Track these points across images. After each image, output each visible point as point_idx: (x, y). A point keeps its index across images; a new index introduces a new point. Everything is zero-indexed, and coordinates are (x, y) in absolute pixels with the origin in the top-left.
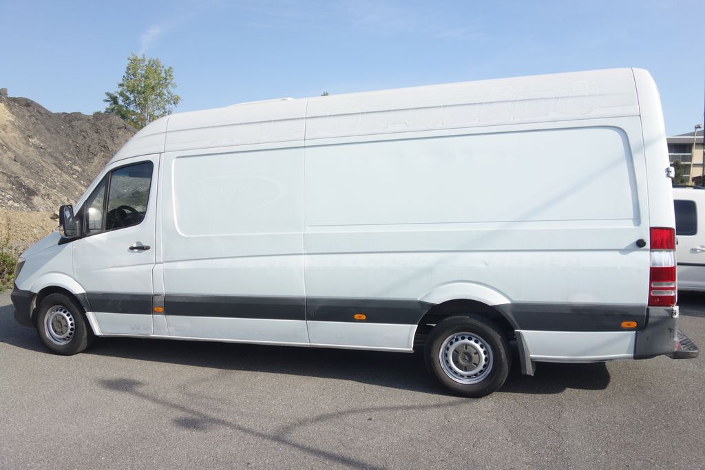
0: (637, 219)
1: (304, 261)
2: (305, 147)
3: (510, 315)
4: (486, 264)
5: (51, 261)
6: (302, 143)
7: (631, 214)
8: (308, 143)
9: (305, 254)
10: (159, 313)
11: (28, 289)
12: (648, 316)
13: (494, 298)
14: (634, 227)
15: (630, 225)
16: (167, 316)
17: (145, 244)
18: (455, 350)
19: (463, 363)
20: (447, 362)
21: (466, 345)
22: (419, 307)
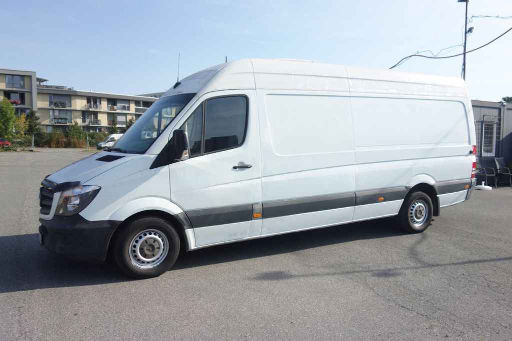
0: (470, 143)
1: (355, 168)
2: (350, 97)
3: (437, 188)
5: (140, 187)
6: (348, 94)
7: (467, 140)
8: (352, 94)
9: (355, 164)
10: (257, 218)
11: (107, 218)
12: (472, 182)
14: (468, 145)
16: (264, 220)
17: (247, 163)
18: (416, 210)
19: (419, 216)
20: (412, 217)
21: (420, 206)
22: (405, 189)
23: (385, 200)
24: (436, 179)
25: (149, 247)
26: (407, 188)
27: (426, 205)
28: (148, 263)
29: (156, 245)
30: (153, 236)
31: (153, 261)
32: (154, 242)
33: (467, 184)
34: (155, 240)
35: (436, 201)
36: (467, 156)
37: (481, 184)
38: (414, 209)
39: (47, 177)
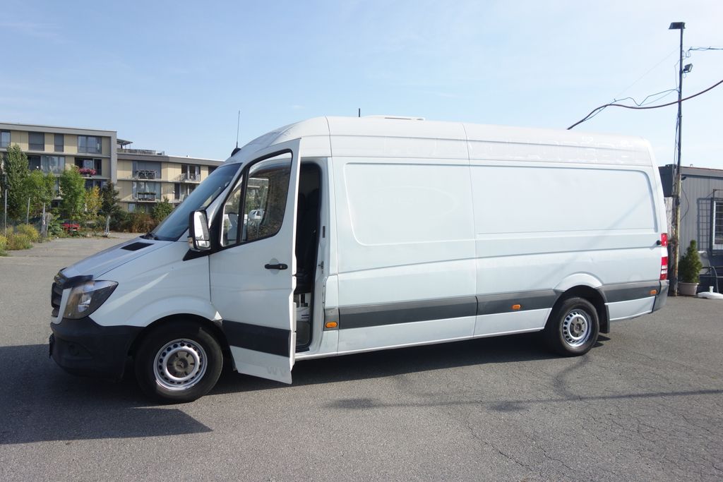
0: (656, 229)
1: (476, 264)
2: (469, 165)
3: (604, 294)
4: (592, 259)
6: (467, 162)
7: (653, 226)
8: (472, 162)
9: (476, 258)
10: (332, 328)
12: (661, 286)
13: (595, 284)
14: (654, 233)
15: (652, 232)
16: (340, 331)
18: (572, 324)
19: (576, 332)
20: (566, 333)
21: (578, 318)
22: (554, 294)
23: (524, 308)
24: (602, 279)
25: (180, 363)
26: (556, 291)
27: (589, 317)
28: (179, 383)
29: (190, 360)
30: (186, 347)
31: (186, 382)
32: (187, 356)
33: (653, 288)
34: (189, 353)
35: (603, 312)
36: (652, 248)
37: (708, 290)
38: (569, 322)
39: (61, 270)
